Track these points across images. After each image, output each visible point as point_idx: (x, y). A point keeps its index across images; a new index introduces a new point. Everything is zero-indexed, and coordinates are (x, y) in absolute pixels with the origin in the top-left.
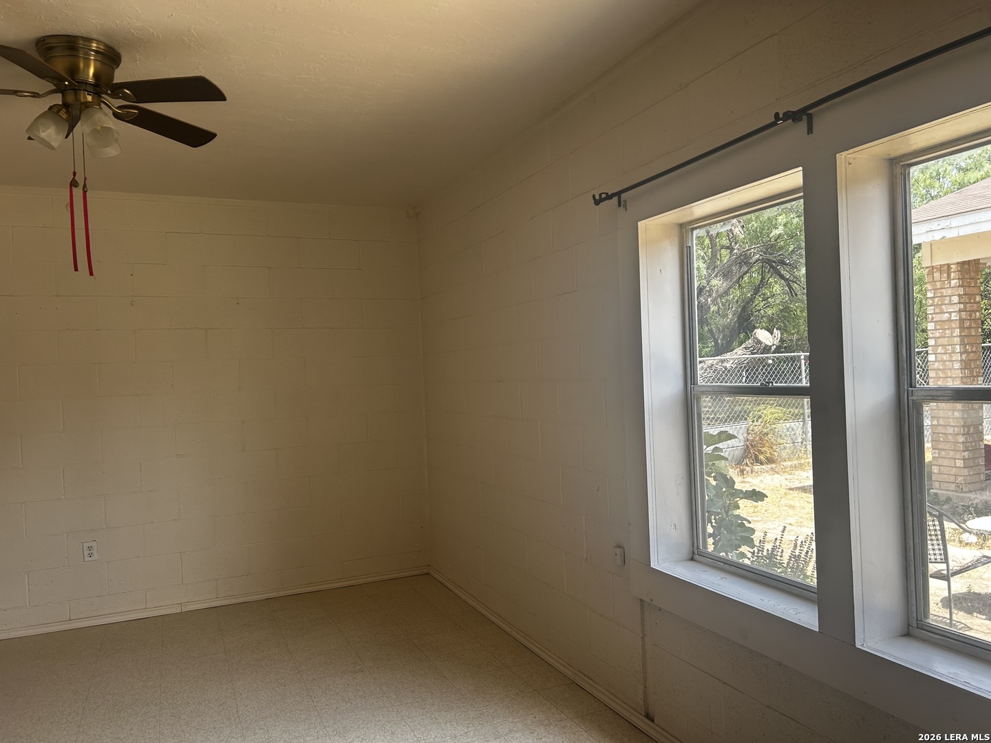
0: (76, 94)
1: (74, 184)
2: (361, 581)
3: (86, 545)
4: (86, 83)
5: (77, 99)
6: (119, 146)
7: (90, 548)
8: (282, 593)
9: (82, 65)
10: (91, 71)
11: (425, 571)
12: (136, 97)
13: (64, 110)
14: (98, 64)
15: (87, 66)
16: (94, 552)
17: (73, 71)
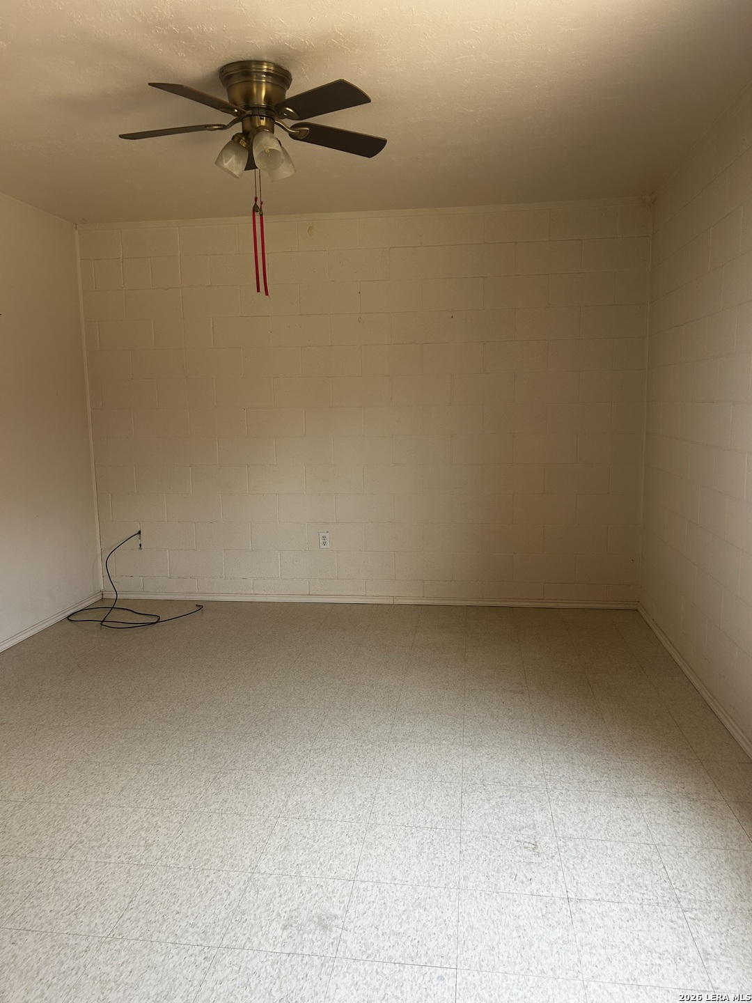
0: (251, 120)
1: (256, 209)
2: (560, 605)
3: (321, 535)
4: (259, 107)
5: (253, 125)
6: (293, 165)
7: (324, 538)
8: (481, 603)
9: (255, 90)
10: (263, 94)
11: (633, 607)
12: (299, 115)
13: (244, 139)
14: (270, 86)
15: (259, 90)
16: (327, 541)
17: (248, 96)
